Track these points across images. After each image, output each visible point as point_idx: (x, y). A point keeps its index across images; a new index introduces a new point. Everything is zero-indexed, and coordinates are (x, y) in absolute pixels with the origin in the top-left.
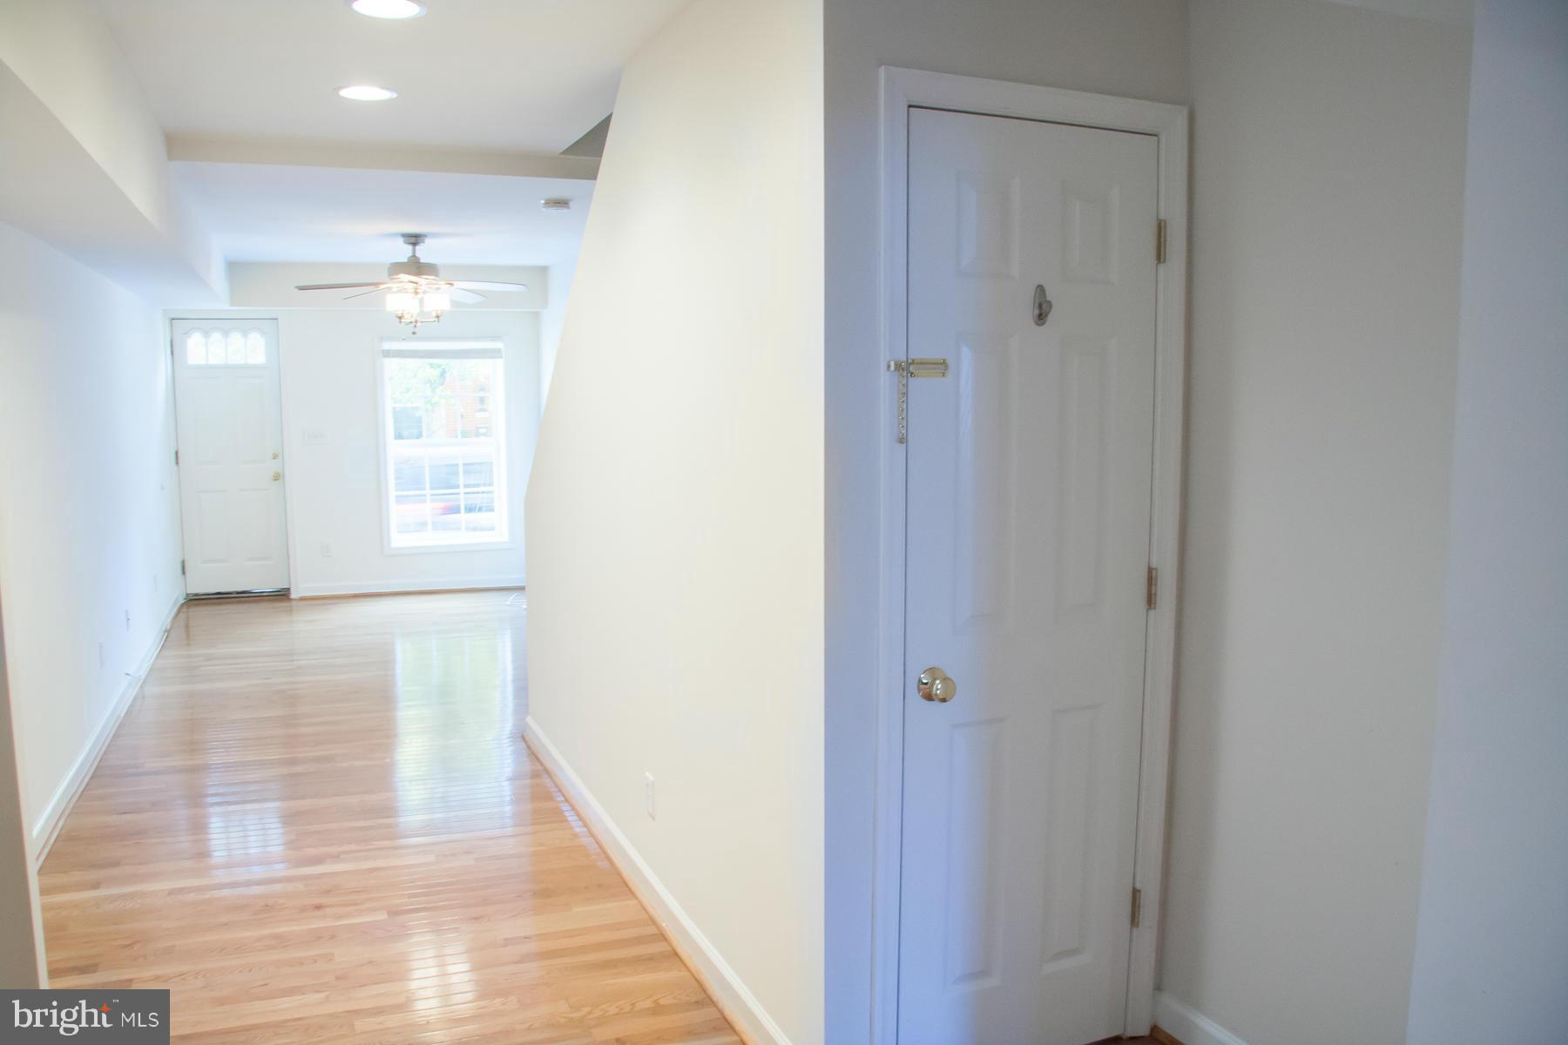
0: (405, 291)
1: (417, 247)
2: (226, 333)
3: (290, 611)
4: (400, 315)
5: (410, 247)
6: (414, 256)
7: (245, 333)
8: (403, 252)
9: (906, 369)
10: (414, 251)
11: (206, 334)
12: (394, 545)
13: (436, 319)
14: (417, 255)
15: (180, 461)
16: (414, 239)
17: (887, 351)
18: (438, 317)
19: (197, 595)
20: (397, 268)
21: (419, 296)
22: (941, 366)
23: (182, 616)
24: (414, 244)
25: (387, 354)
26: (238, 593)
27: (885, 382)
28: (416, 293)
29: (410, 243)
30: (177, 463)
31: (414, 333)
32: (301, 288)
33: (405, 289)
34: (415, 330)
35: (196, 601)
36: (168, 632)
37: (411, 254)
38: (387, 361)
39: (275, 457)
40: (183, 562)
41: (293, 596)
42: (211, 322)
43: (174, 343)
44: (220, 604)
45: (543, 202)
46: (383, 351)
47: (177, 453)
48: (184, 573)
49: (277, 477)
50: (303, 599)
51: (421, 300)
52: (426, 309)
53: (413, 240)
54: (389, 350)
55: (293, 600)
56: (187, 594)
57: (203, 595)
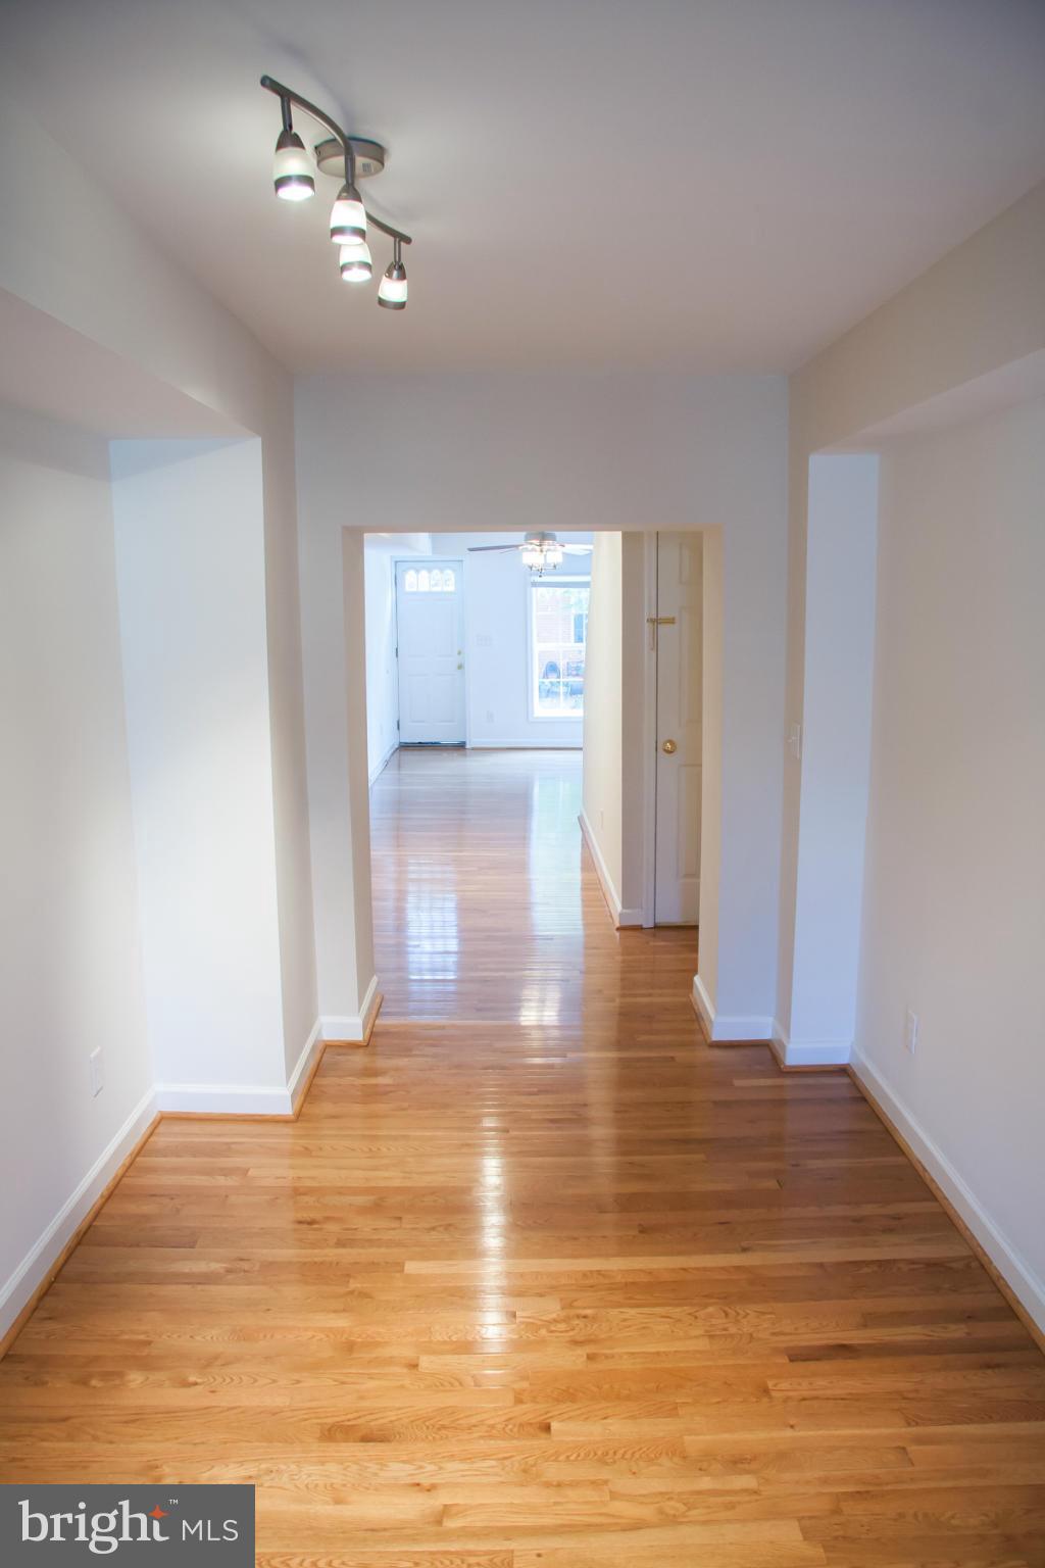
0: (533, 550)
2: (430, 570)
3: (465, 755)
4: (533, 564)
7: (442, 570)
9: (656, 622)
11: (417, 571)
12: (535, 715)
15: (398, 654)
17: (648, 612)
19: (407, 743)
21: (544, 553)
22: (672, 621)
23: (396, 755)
25: (534, 584)
26: (432, 743)
27: (647, 627)
28: (542, 551)
30: (397, 656)
31: (542, 573)
32: (471, 550)
33: (535, 549)
35: (405, 747)
36: (387, 762)
38: (534, 589)
39: (459, 653)
40: (398, 721)
41: (468, 746)
42: (419, 564)
43: (397, 576)
44: (420, 750)
46: (531, 582)
47: (397, 648)
48: (399, 731)
49: (460, 667)
50: (473, 749)
51: (545, 556)
52: (548, 561)
54: (535, 582)
55: (467, 749)
56: (400, 742)
57: (410, 743)
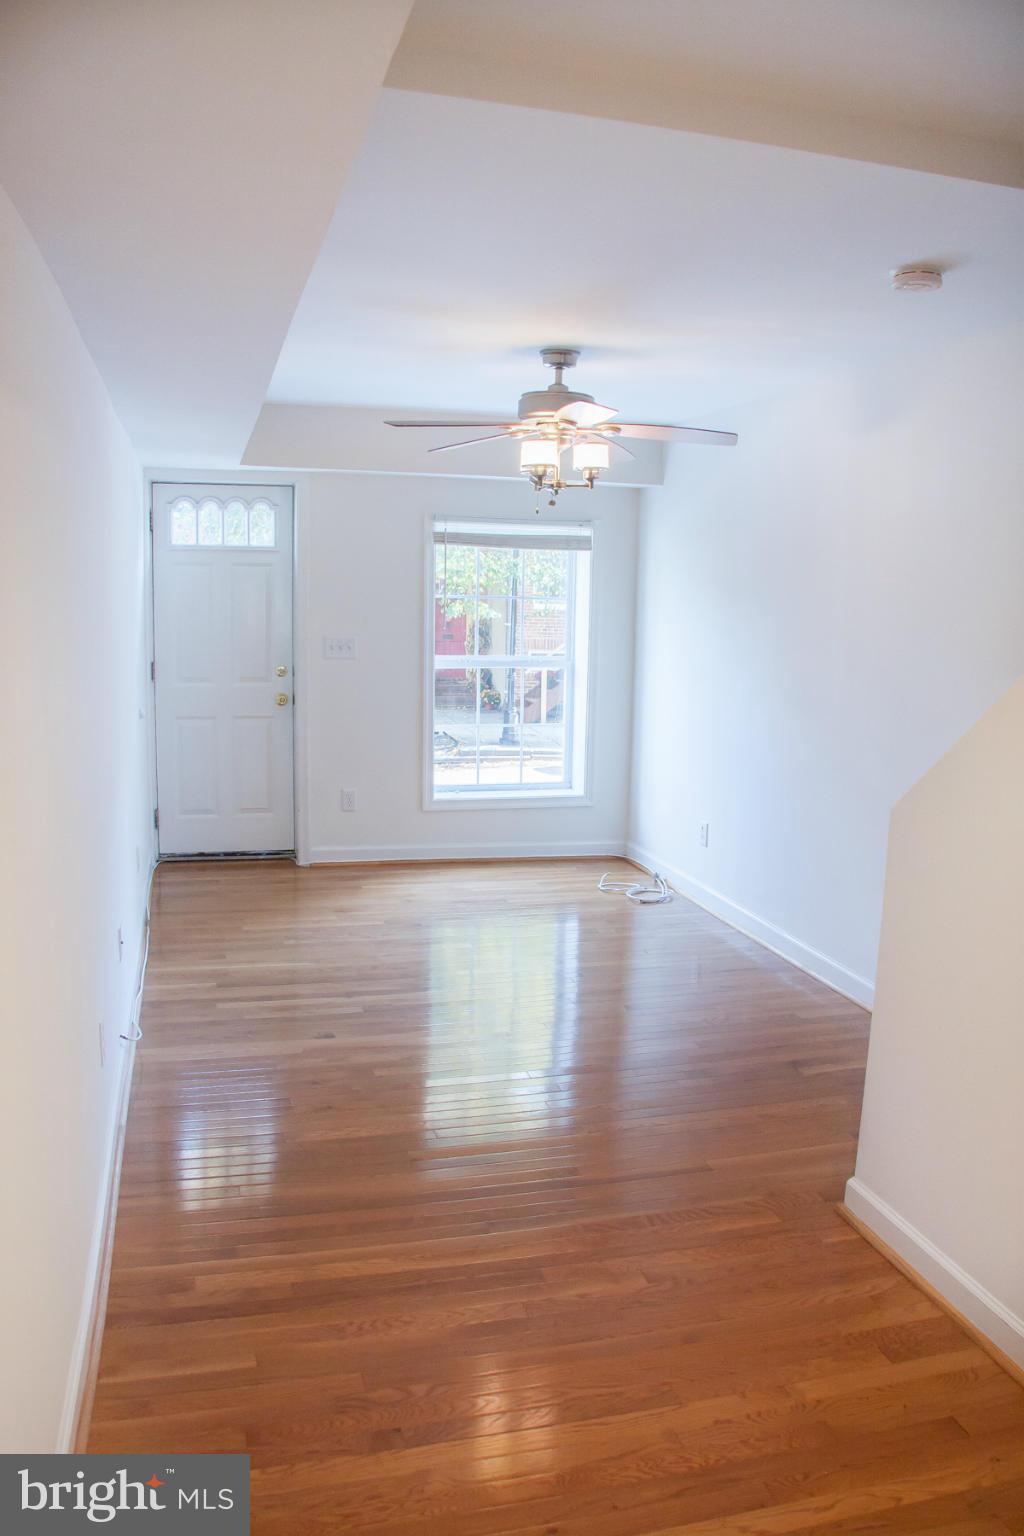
0: (545, 437)
1: (566, 371)
2: (223, 503)
3: (296, 883)
4: (541, 474)
5: (553, 371)
6: (559, 383)
7: (249, 505)
8: (543, 376)
10: (559, 377)
11: (197, 504)
12: (436, 797)
13: (589, 482)
14: (564, 380)
15: (156, 676)
16: (561, 357)
18: (590, 479)
19: (173, 855)
20: (534, 402)
21: (566, 446)
24: (559, 366)
25: (442, 538)
26: (226, 854)
28: (562, 441)
29: (553, 364)
30: (153, 678)
31: (552, 503)
33: (544, 434)
34: (556, 498)
37: (553, 382)
38: (440, 548)
39: (284, 673)
40: (156, 811)
41: (302, 861)
42: (204, 488)
43: (155, 516)
44: (203, 869)
45: (893, 273)
46: (435, 533)
48: (157, 826)
49: (286, 700)
50: (313, 867)
51: (570, 451)
52: (576, 467)
54: (443, 533)
55: (299, 867)
56: (160, 854)
57: (181, 856)
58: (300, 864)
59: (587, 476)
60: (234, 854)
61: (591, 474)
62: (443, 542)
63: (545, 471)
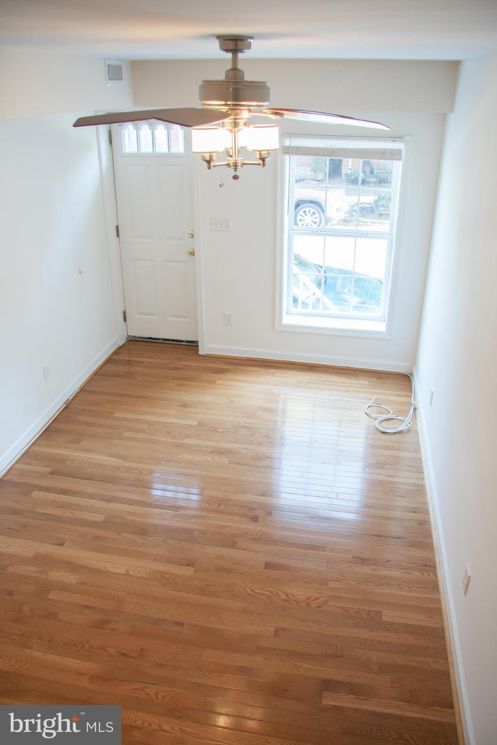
1: (239, 56)
4: (208, 159)
5: (229, 55)
6: (235, 69)
8: (221, 63)
10: (235, 60)
12: (285, 322)
13: (261, 162)
14: (240, 66)
15: (119, 234)
16: (233, 44)
18: (263, 160)
19: (135, 337)
24: (235, 51)
25: (288, 150)
26: (164, 340)
28: (235, 124)
29: (228, 49)
30: (118, 236)
34: (237, 173)
37: (231, 66)
39: (192, 235)
40: (124, 312)
43: (111, 134)
46: (283, 147)
47: (117, 227)
49: (192, 254)
50: (206, 356)
53: (231, 45)
54: (288, 147)
55: (199, 355)
56: (128, 336)
57: (139, 338)
58: (200, 353)
59: (258, 157)
60: (168, 340)
61: (260, 154)
62: (289, 153)
63: (210, 156)
